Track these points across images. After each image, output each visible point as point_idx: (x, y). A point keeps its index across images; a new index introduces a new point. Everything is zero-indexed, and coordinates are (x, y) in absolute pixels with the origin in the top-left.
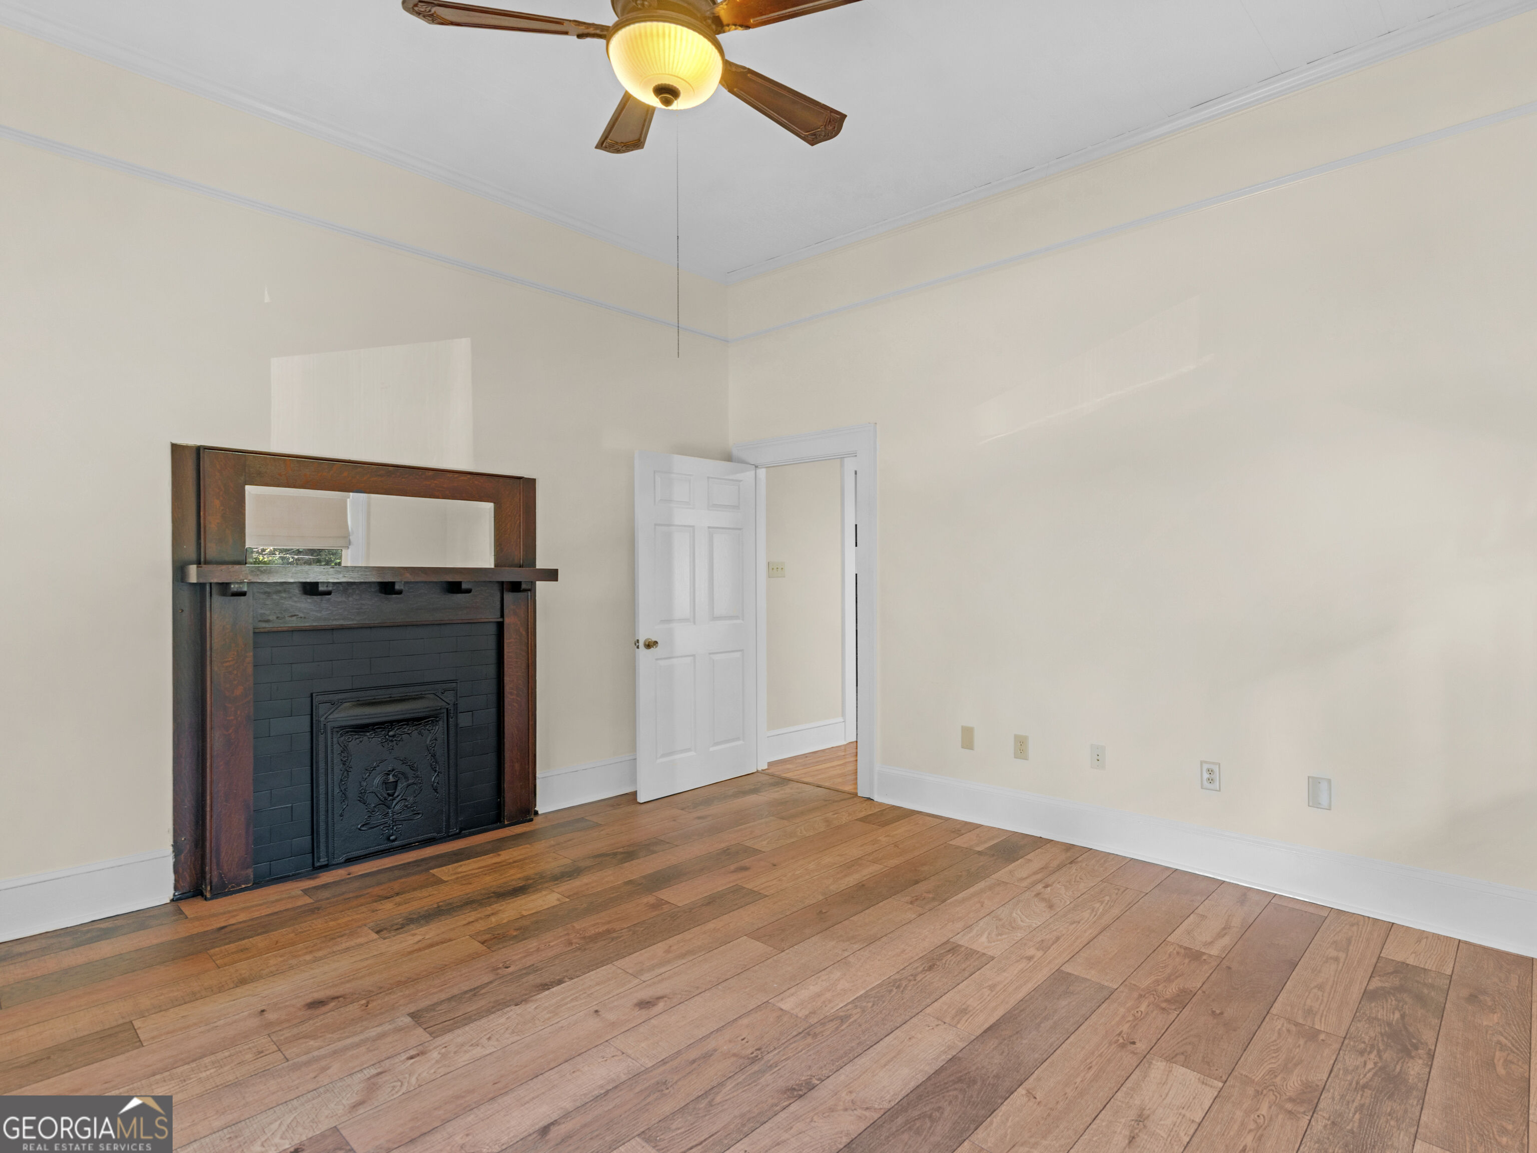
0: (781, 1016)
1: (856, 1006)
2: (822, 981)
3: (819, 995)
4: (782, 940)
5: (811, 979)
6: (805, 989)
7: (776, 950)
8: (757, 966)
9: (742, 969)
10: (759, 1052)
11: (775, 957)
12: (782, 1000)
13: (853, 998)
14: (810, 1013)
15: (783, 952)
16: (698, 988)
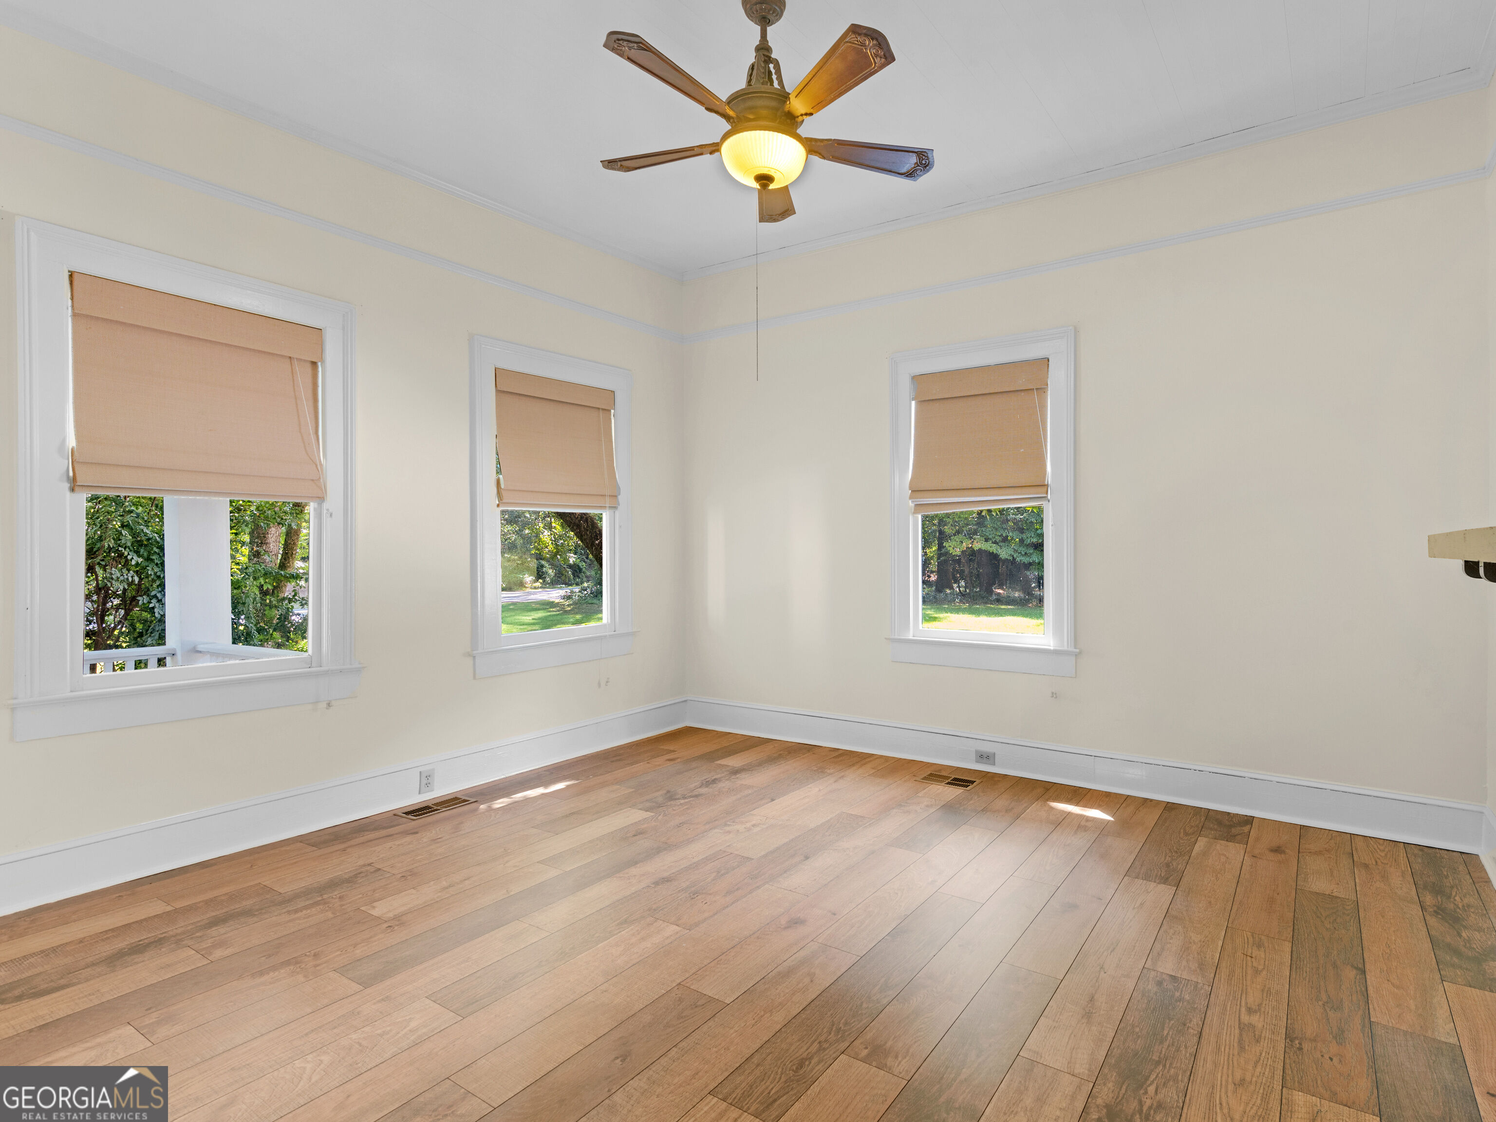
0: (678, 920)
1: (610, 933)
2: (637, 953)
3: (643, 939)
4: (680, 1000)
5: (650, 954)
6: (655, 944)
7: (688, 985)
8: (705, 963)
9: (721, 960)
10: (692, 897)
11: (687, 976)
12: (677, 933)
13: (611, 939)
14: (652, 924)
15: (680, 984)
16: (758, 938)
